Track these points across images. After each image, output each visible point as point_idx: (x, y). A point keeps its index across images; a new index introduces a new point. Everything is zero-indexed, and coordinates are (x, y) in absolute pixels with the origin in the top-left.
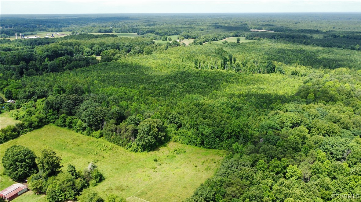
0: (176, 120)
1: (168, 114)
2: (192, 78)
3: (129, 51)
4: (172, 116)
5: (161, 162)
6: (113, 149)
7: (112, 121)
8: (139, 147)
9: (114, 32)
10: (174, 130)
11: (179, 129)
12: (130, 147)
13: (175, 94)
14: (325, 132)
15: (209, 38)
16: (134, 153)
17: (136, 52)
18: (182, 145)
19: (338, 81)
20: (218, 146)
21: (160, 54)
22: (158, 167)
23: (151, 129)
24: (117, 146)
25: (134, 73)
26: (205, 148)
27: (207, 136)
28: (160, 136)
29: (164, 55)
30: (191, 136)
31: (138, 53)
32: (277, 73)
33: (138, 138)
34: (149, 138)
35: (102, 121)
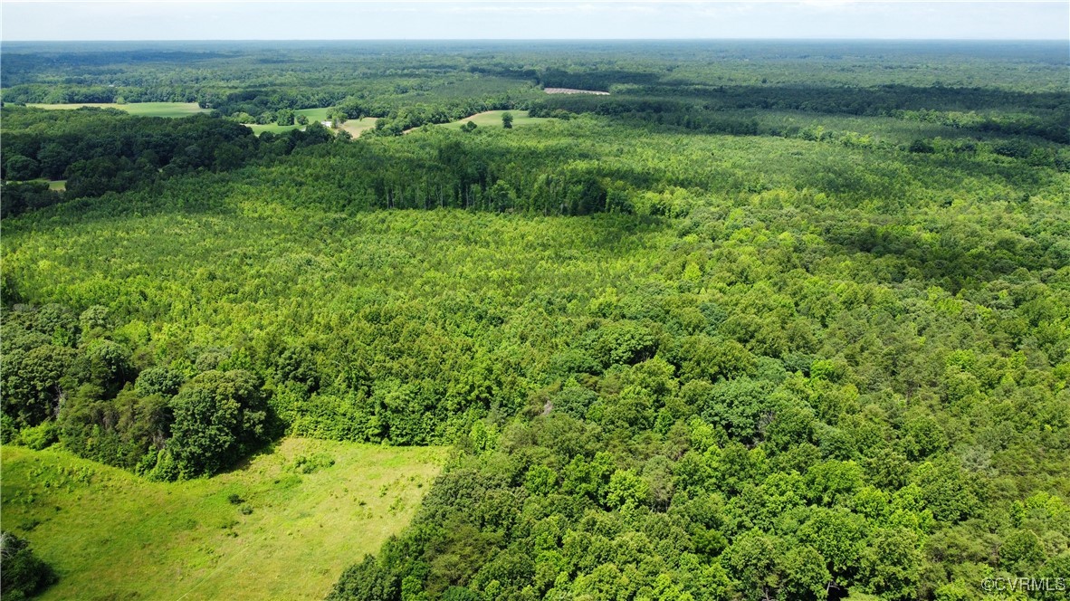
0: (301, 370)
1: (277, 351)
2: (364, 239)
3: (164, 161)
4: (291, 358)
5: (254, 503)
6: (94, 479)
7: (86, 387)
8: (181, 465)
9: (121, 99)
10: (297, 400)
11: (314, 395)
12: (151, 466)
13: (309, 289)
14: (716, 368)
15: (423, 116)
16: (164, 486)
17: (189, 163)
18: (324, 442)
19: (764, 225)
20: (432, 436)
21: (268, 167)
22: (243, 519)
23: (218, 404)
24: (108, 468)
25: (178, 231)
26: (393, 445)
27: (396, 411)
28: (248, 425)
29: (282, 169)
30: (349, 415)
31: (196, 166)
32: (612, 210)
33: (176, 435)
34: (212, 431)
35: (53, 392)
